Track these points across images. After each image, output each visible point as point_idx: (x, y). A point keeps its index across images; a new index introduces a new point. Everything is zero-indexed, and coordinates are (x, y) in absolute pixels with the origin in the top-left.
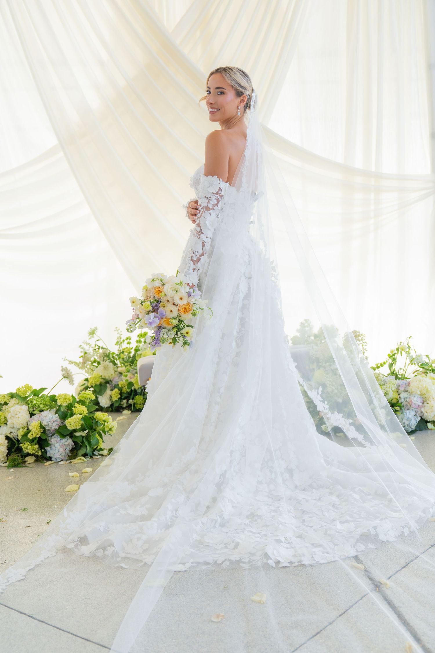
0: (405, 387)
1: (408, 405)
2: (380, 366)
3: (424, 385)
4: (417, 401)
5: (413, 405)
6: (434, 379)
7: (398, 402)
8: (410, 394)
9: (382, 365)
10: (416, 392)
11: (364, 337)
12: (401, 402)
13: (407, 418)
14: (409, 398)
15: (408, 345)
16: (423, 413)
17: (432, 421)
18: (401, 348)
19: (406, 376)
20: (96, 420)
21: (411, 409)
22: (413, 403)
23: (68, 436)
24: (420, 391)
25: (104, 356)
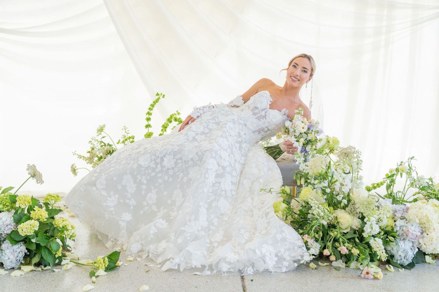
0: (403, 214)
1: (405, 234)
2: (376, 186)
3: (425, 214)
4: (415, 231)
5: (410, 235)
6: (436, 206)
7: (393, 229)
8: (407, 221)
9: (378, 185)
10: (415, 220)
11: (360, 155)
12: (397, 231)
13: (403, 250)
14: (406, 227)
15: (409, 166)
16: (420, 245)
17: (430, 254)
18: (401, 169)
19: (405, 199)
20: (55, 227)
21: (408, 239)
22: (410, 233)
23: (21, 242)
24: (419, 220)
25: (107, 153)
